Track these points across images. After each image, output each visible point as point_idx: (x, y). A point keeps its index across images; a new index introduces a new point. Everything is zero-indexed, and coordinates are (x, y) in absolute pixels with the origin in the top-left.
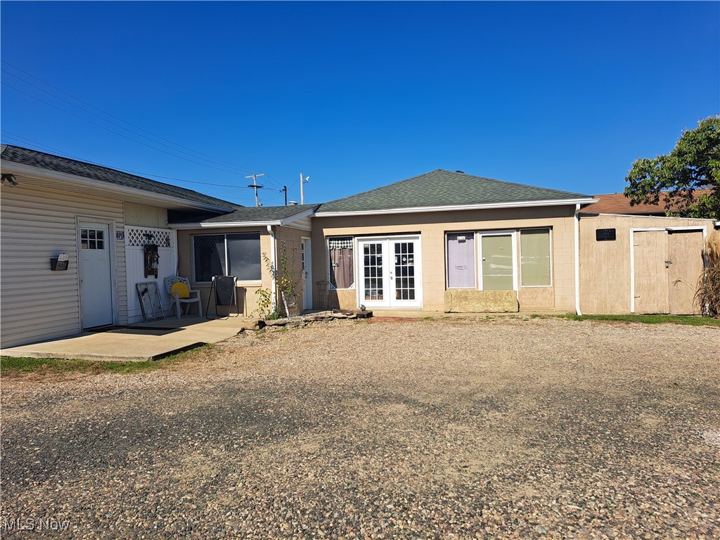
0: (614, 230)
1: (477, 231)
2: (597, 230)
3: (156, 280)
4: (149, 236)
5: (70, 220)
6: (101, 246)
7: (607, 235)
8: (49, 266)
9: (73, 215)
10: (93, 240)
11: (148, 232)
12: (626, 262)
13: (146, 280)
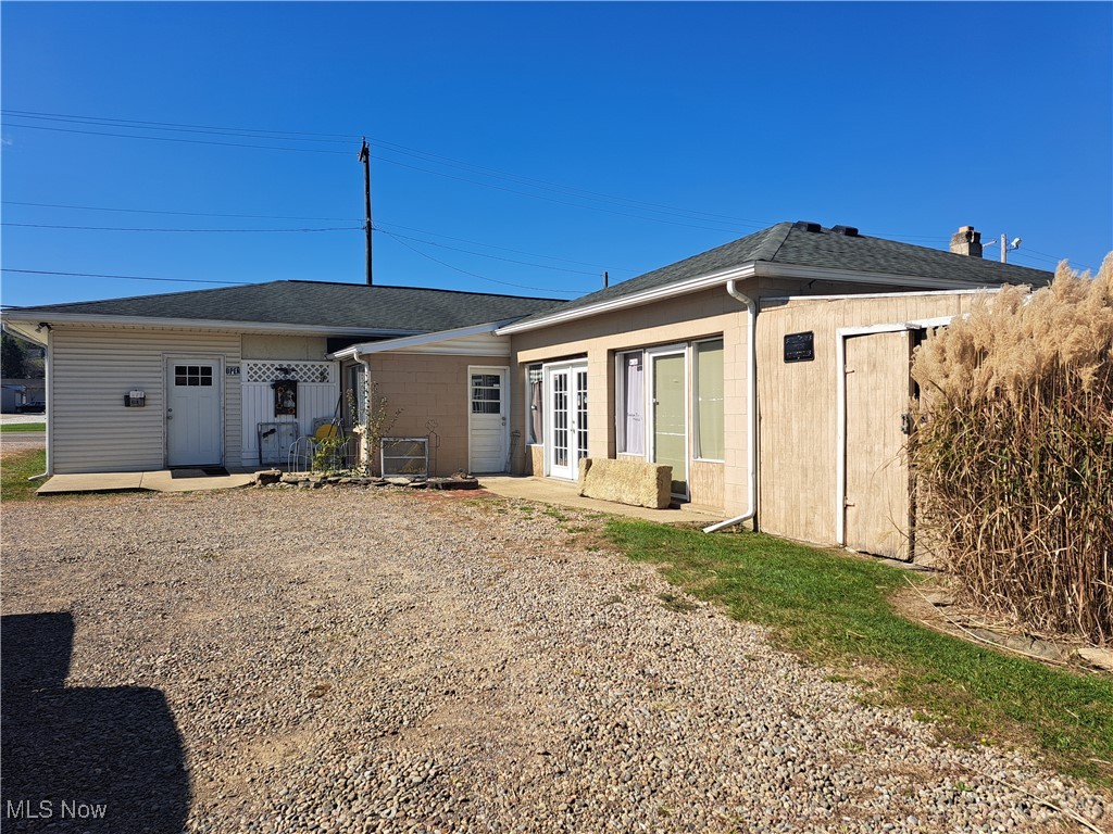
0: (810, 334)
1: (645, 347)
2: (786, 337)
3: (295, 420)
4: (286, 371)
5: (156, 358)
6: (207, 382)
7: (799, 348)
8: (123, 402)
9: (160, 353)
10: (195, 376)
11: (285, 366)
12: (831, 412)
13: (277, 420)
